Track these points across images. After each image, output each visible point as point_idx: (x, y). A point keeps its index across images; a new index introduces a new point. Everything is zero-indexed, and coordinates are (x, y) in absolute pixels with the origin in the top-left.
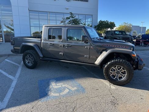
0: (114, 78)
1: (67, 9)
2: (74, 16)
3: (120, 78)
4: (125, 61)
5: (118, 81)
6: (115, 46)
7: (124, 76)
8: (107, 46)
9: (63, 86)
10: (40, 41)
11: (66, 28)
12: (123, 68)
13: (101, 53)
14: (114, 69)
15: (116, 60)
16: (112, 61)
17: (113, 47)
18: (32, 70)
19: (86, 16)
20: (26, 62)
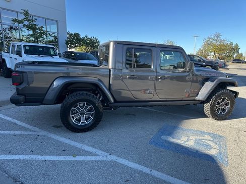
1: (8, 1)
5: (222, 115)
7: (228, 108)
12: (227, 99)
13: (203, 84)
19: (47, 21)
20: (72, 119)
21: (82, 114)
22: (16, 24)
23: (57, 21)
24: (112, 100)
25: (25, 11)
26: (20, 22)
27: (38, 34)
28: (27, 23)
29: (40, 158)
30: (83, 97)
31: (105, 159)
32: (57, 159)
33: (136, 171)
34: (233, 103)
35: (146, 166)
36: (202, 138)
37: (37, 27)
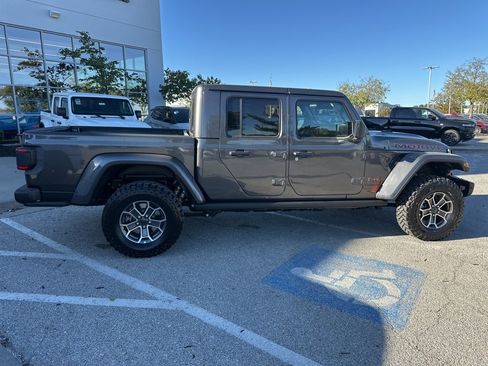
0: (427, 225)
1: (55, 17)
8: (405, 146)
11: (295, 98)
12: (445, 197)
13: (392, 166)
15: (434, 181)
19: (125, 51)
20: (124, 232)
21: (143, 223)
22: (69, 60)
23: (145, 50)
24: (200, 198)
25: (82, 34)
26: (75, 54)
27: (107, 75)
28: (87, 56)
29: (53, 299)
30: (142, 192)
31: (166, 306)
32: (80, 303)
33: (214, 330)
34: (459, 207)
35: (236, 321)
36: (376, 274)
37: (106, 62)
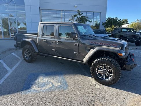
0: (100, 77)
1: (76, 7)
2: (81, 14)
3: (107, 77)
4: (111, 60)
5: (104, 80)
6: (103, 44)
7: (111, 75)
8: (96, 43)
9: (49, 81)
10: (36, 37)
11: (58, 25)
12: (109, 67)
13: (89, 50)
14: (101, 68)
15: (103, 59)
16: (99, 59)
17: (101, 44)
18: (29, 64)
19: (94, 13)
20: (25, 56)
21: (28, 55)
23: (100, 12)
25: (78, 10)
